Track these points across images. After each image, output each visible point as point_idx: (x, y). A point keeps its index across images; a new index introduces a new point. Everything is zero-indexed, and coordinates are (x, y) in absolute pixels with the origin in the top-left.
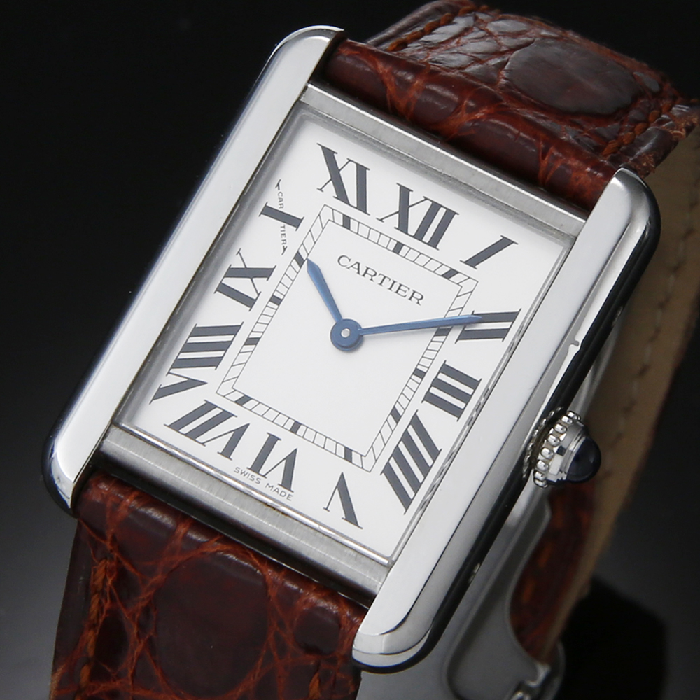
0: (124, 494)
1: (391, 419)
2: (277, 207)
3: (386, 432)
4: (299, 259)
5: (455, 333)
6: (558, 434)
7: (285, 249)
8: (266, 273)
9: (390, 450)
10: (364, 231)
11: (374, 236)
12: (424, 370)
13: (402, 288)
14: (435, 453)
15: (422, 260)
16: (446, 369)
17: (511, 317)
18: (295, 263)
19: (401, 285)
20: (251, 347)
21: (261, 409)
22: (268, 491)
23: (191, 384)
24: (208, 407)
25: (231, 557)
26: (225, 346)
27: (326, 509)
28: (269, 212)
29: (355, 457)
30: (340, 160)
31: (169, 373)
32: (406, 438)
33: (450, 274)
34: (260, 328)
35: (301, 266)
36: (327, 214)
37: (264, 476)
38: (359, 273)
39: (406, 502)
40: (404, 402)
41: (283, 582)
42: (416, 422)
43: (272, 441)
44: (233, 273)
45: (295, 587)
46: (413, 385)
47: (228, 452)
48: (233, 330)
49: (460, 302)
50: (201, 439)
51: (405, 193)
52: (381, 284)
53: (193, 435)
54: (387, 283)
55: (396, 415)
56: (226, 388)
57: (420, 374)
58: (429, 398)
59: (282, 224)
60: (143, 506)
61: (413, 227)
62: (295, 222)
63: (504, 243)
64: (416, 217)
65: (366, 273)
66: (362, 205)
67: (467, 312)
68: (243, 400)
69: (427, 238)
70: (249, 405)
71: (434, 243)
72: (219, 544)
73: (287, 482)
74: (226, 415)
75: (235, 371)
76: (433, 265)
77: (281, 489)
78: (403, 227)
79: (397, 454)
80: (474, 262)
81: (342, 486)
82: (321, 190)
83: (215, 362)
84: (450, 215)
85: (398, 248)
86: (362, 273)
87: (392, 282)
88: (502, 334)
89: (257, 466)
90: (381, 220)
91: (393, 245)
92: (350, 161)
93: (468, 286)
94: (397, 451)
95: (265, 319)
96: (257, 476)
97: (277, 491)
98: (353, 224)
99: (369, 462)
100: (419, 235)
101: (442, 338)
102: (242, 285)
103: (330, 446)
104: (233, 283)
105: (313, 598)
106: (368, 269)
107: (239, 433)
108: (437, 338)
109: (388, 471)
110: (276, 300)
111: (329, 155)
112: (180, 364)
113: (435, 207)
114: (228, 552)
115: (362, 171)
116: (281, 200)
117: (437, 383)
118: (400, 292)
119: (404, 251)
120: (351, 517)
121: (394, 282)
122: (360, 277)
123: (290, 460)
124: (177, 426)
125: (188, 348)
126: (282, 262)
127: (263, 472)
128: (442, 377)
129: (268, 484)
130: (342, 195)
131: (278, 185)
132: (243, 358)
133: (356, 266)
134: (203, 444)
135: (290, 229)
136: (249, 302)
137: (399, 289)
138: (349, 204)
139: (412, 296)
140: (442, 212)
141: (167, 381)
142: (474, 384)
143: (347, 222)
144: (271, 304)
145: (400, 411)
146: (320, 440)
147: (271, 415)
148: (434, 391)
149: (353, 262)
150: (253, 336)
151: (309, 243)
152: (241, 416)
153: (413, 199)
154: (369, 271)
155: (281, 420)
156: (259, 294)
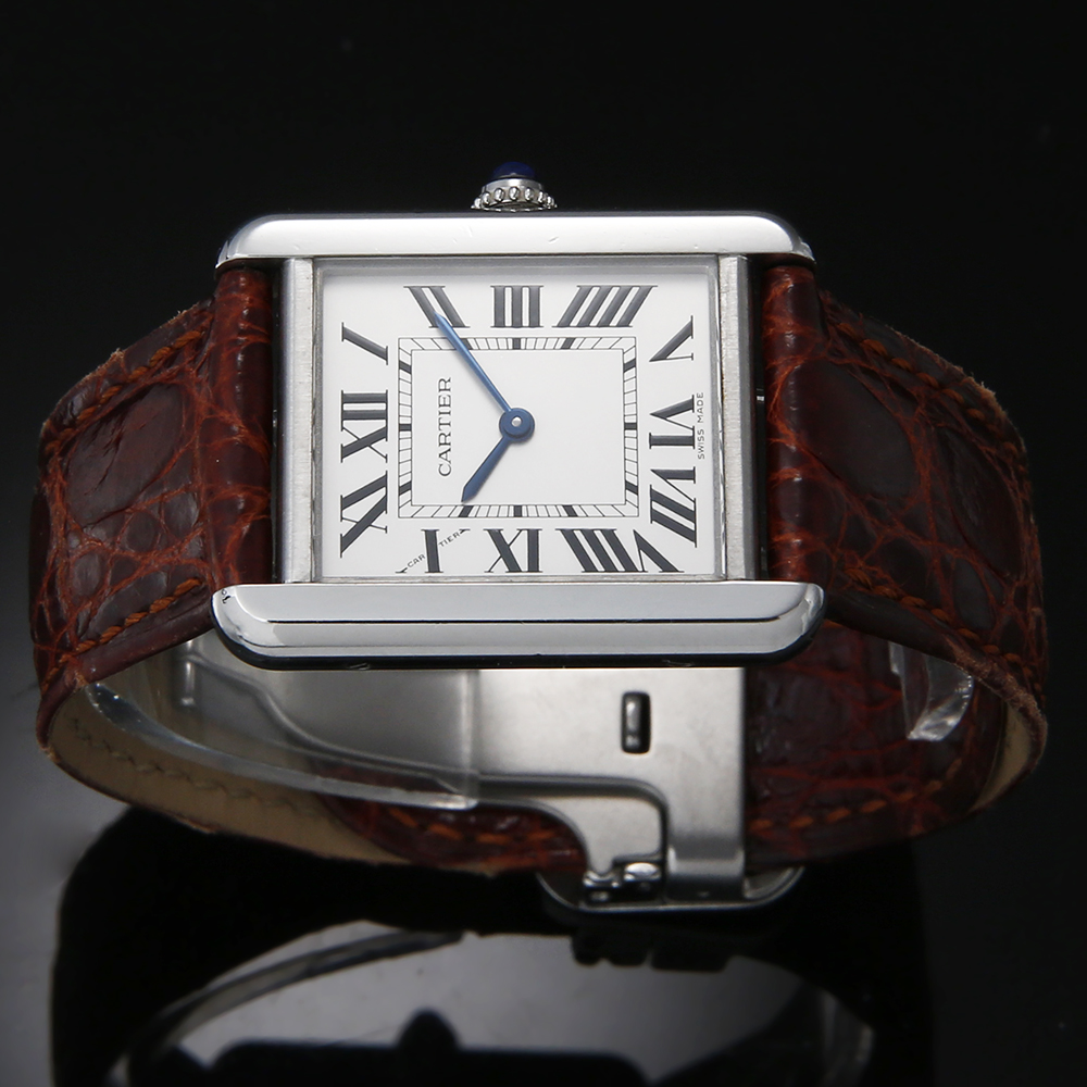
1: (574, 346)
2: (425, 560)
3: (589, 343)
4: (465, 513)
5: (462, 333)
7: (463, 531)
8: (496, 536)
9: (604, 331)
10: (405, 468)
11: (405, 456)
12: (510, 341)
13: (442, 403)
14: (584, 291)
15: (405, 399)
16: (499, 323)
17: (417, 292)
18: (472, 514)
19: (440, 406)
20: (577, 509)
21: (631, 467)
23: (643, 545)
24: (656, 517)
26: (589, 535)
27: (692, 357)
28: (434, 565)
29: (628, 358)
30: (347, 527)
31: (644, 571)
32: (585, 323)
33: (405, 367)
34: (552, 511)
35: (472, 507)
36: (407, 510)
37: (693, 429)
38: (449, 450)
39: (644, 291)
40: (551, 343)
42: (565, 323)
43: (655, 441)
44: (513, 566)
46: (531, 343)
47: (690, 475)
48: (569, 535)
49: (428, 344)
50: (690, 506)
51: (347, 451)
52: (449, 424)
53: (691, 515)
54: (446, 418)
55: (568, 343)
56: (629, 510)
57: (517, 344)
58: (535, 322)
59: (439, 546)
61: (379, 424)
62: (431, 536)
63: (347, 335)
64: (365, 428)
65: (445, 444)
66: (382, 483)
67: (434, 333)
68: (632, 488)
69: (380, 407)
70: (633, 480)
71: (383, 399)
72: (781, 433)
73: (688, 406)
74: (656, 497)
75: (608, 511)
76: (405, 387)
77: (696, 407)
78: (382, 434)
79: (605, 323)
80: (383, 354)
81: (663, 355)
82: (386, 529)
83: (610, 535)
84: (346, 399)
85: (405, 427)
86: (447, 447)
87: (442, 416)
88: (438, 291)
89: (689, 441)
90: (386, 457)
91: (404, 434)
92: (342, 518)
93: (407, 345)
94: (601, 325)
95: (542, 511)
96: (697, 436)
97: (700, 411)
98: (404, 481)
99: (626, 344)
100: (383, 415)
101: (472, 341)
102: (520, 552)
103: (630, 386)
104: (523, 562)
106: (440, 444)
107: (666, 475)
108: (475, 346)
109: (625, 323)
110: (518, 511)
111: (347, 541)
112: (629, 566)
113: (346, 416)
114: (783, 420)
115: (347, 502)
116: (416, 561)
117: (517, 324)
118: (447, 403)
119: (405, 421)
120: (688, 332)
121: (440, 413)
122: (452, 447)
123: (664, 415)
124: (691, 535)
125: (610, 567)
126: (478, 525)
127: (690, 433)
128: (508, 322)
129: (699, 422)
130: (381, 507)
131: (403, 572)
132: (591, 511)
133: (444, 456)
134: (694, 502)
135: (440, 538)
136: (533, 536)
137: (444, 405)
138: (386, 495)
139: (445, 390)
140: (348, 407)
141: (652, 568)
142: (499, 291)
143: (405, 488)
144: (524, 514)
145: (562, 341)
146: (630, 398)
147: (631, 455)
148: (526, 322)
149: (441, 461)
150: (564, 513)
151: (445, 512)
152: (648, 482)
153: (349, 440)
154: (443, 442)
155: (631, 443)
156: (521, 531)
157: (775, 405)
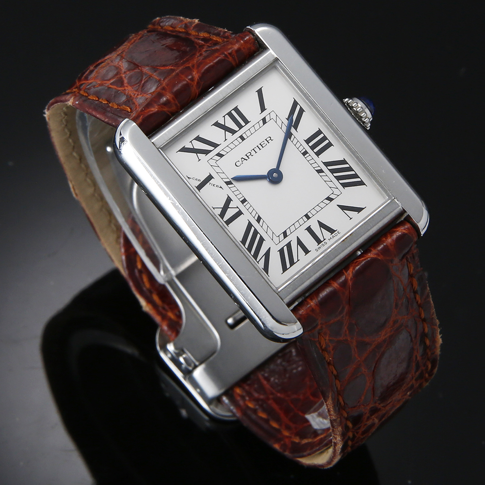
0: (308, 304)
1: (321, 174)
2: (199, 182)
3: (326, 178)
4: (228, 183)
5: (293, 130)
6: (357, 107)
7: (221, 187)
8: (229, 200)
9: (335, 180)
10: (227, 149)
11: (232, 146)
12: (304, 150)
13: (262, 144)
14: (344, 162)
15: (252, 130)
16: (308, 141)
17: (295, 104)
18: (230, 186)
19: (260, 144)
20: (261, 221)
21: (293, 229)
22: (333, 241)
23: (267, 255)
24: (281, 251)
25: (357, 268)
26: (256, 232)
27: (351, 219)
28: (200, 187)
29: (332, 196)
30: (189, 146)
32: (332, 171)
33: (264, 121)
34: (254, 213)
35: (232, 184)
36: (212, 162)
37: (324, 239)
38: (247, 160)
39: (361, 183)
40: (315, 165)
41: (378, 250)
42: (327, 164)
43: (309, 229)
44: (222, 215)
45: (382, 246)
46: (309, 158)
47: (307, 251)
48: (250, 225)
49: (279, 122)
50: (295, 260)
51: (217, 124)
52: (256, 153)
53: (292, 263)
54: (257, 150)
55: (320, 171)
56: (276, 240)
57: (305, 153)
58: (318, 154)
59: (208, 183)
60: (317, 297)
61: (236, 128)
62: (210, 178)
63: (260, 92)
64: (230, 124)
65: (248, 157)
66: (215, 145)
67: (286, 122)
68: (285, 235)
69: (243, 124)
70: (288, 233)
71: (247, 122)
72: (348, 271)
73: (332, 231)
74: (289, 245)
75: (270, 232)
76: (257, 127)
77: (333, 234)
78: (233, 132)
79: (338, 178)
80: (263, 109)
81: (343, 208)
82: (199, 160)
83: (262, 240)
84: (236, 109)
85: (242, 138)
86: (247, 158)
87: (257, 147)
88: (302, 111)
89: (319, 241)
90: (226, 140)
91: (239, 139)
92: (191, 142)
93: (273, 116)
94: (336, 177)
95: (251, 210)
96: (323, 243)
97: (333, 237)
98: (222, 153)
99: (336, 192)
100: (240, 127)
101: (293, 137)
102: (230, 213)
103: (322, 205)
104: (227, 217)
105: (389, 240)
106: (246, 155)
107: (300, 242)
108: (292, 140)
109: (345, 185)
110: (244, 201)
111: (184, 150)
112: (255, 256)
113: (230, 114)
114: (354, 269)
115: (198, 139)
116: (196, 179)
117: (313, 148)
119: (244, 136)
120: (359, 210)
121: (257, 146)
122: (249, 160)
123: (322, 225)
124: (285, 269)
125: (250, 249)
126: (227, 191)
127: (322, 240)
128: (311, 144)
129: (329, 239)
130: (206, 152)
131: (189, 178)
132: (265, 227)
133: (243, 160)
134: (298, 260)
135: (212, 181)
136: (239, 213)
137: (262, 145)
138: (212, 151)
139: (268, 141)
140: (233, 112)
141: (261, 264)
142: (319, 132)
143: (220, 155)
144: (245, 204)
145: (319, 168)
146: (318, 209)
147: (297, 225)
148: (316, 150)
149: (240, 160)
150: (256, 218)
151: (223, 176)
152: (292, 238)
153: (222, 122)
154: (248, 155)
155: (301, 222)
156: (238, 208)
157: (357, 262)
